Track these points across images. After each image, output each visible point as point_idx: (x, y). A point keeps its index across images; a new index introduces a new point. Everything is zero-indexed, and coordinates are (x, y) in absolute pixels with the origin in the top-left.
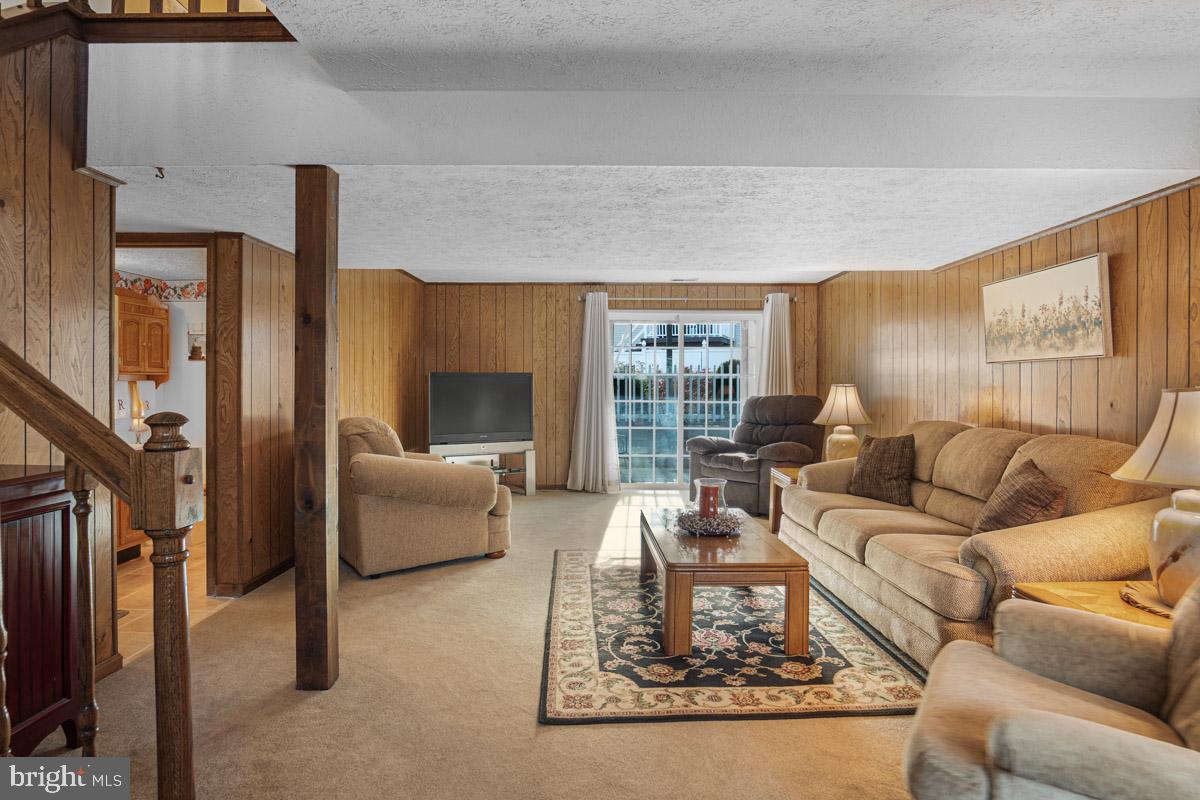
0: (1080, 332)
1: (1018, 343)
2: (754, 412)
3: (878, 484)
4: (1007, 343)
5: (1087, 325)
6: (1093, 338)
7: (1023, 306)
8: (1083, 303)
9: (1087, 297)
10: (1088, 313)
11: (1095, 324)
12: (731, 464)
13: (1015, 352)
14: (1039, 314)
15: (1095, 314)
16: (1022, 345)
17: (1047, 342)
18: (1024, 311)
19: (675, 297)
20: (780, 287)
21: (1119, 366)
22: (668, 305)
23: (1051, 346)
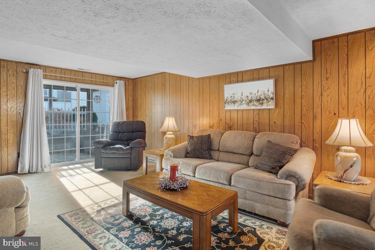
0: (265, 101)
1: (239, 104)
2: (118, 127)
3: (202, 153)
4: (234, 104)
5: (268, 99)
6: (270, 103)
7: (242, 92)
8: (267, 92)
9: (268, 91)
10: (269, 96)
11: (271, 99)
12: (118, 150)
13: (238, 107)
14: (249, 95)
15: (271, 96)
16: (241, 104)
17: (252, 104)
18: (242, 94)
19: (77, 77)
20: (120, 78)
21: (277, 112)
22: (74, 80)
23: (253, 105)
